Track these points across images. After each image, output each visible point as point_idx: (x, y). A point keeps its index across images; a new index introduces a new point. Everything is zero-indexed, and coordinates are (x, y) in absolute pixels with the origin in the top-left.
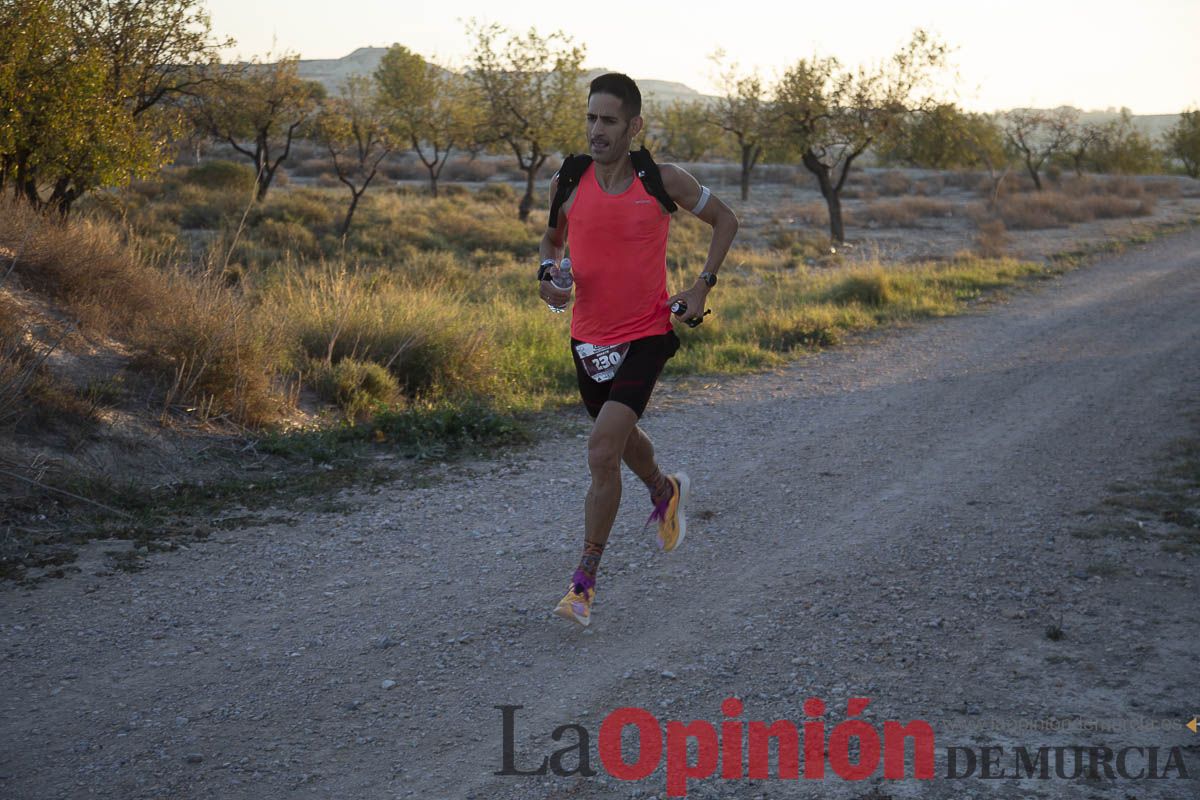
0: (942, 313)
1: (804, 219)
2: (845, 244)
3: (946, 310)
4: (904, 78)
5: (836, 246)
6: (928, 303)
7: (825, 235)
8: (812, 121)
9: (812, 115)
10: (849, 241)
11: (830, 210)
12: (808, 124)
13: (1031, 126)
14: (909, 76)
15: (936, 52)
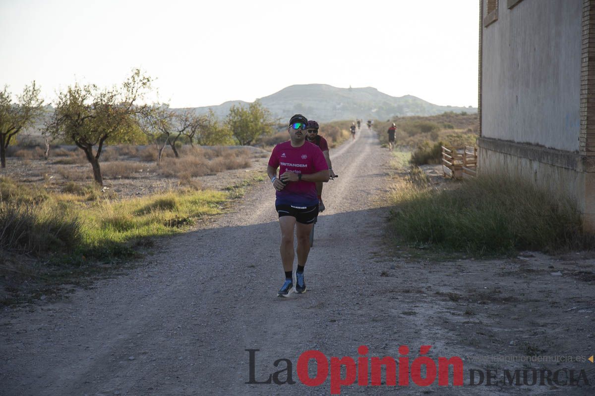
1: (64, 176)
2: (105, 188)
7: (91, 183)
8: (83, 120)
9: (83, 116)
10: (105, 186)
11: (94, 168)
13: (169, 119)
15: (145, 81)
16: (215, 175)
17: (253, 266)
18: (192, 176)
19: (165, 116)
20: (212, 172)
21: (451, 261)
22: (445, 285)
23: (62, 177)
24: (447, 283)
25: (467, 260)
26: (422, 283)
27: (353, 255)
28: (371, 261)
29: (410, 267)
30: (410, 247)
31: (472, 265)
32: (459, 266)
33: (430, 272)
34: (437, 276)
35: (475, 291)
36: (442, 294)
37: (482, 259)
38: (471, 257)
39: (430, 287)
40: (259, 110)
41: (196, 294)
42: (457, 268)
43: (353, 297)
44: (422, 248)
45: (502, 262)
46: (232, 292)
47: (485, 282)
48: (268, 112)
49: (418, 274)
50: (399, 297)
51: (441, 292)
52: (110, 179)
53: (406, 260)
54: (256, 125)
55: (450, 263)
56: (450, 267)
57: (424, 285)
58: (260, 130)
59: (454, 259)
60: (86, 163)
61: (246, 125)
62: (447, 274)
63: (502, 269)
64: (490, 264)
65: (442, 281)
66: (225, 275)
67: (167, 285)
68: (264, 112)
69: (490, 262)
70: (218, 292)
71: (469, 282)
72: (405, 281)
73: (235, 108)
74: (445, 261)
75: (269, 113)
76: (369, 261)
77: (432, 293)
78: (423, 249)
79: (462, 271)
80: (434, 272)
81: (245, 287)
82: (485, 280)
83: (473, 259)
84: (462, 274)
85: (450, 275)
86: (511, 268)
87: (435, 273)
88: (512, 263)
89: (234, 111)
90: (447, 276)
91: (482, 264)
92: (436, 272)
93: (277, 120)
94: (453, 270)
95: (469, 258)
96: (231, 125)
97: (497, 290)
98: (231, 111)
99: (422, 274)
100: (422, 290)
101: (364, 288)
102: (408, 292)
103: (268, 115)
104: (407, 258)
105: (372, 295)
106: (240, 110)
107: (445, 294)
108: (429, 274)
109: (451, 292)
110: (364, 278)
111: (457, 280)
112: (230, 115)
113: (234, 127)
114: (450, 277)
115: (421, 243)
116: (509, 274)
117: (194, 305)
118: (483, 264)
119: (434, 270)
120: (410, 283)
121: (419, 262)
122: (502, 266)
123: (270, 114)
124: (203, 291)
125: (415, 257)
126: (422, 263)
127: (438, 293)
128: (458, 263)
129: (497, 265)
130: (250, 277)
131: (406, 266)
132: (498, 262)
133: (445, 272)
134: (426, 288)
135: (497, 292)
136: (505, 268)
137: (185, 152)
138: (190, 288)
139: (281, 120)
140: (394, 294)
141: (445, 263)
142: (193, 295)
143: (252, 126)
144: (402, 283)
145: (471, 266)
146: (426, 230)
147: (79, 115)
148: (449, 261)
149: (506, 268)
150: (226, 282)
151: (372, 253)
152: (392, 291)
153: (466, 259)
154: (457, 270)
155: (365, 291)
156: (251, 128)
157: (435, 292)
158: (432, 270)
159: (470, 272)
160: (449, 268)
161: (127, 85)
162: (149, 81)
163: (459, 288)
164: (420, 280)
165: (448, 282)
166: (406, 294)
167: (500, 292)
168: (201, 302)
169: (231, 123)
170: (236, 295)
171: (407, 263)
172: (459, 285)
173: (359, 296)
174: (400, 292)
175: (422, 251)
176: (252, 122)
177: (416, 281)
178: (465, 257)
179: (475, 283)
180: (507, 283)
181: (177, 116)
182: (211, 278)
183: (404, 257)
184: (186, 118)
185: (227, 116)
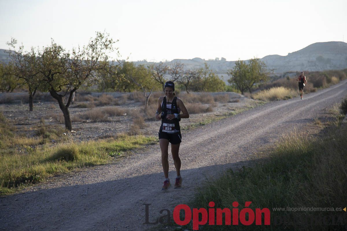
0: (99, 163)
1: (56, 119)
2: (72, 131)
3: (101, 162)
4: (94, 54)
5: (67, 132)
6: (93, 159)
7: (63, 127)
8: (52, 75)
9: (53, 72)
10: (74, 130)
11: (64, 116)
12: (50, 76)
14: (96, 54)
15: (108, 43)
19: (160, 70)
23: (55, 120)
40: (257, 63)
48: (264, 64)
52: (91, 122)
54: (252, 74)
58: (255, 78)
60: (93, 107)
61: (245, 75)
68: (261, 64)
73: (239, 62)
75: (265, 66)
89: (239, 64)
96: (233, 75)
98: (237, 64)
106: (243, 63)
112: (236, 67)
113: (234, 76)
139: (274, 70)
143: (249, 76)
147: (50, 72)
156: (248, 77)
161: (92, 46)
162: (110, 42)
169: (233, 74)
176: (249, 72)
184: (176, 72)
185: (233, 68)
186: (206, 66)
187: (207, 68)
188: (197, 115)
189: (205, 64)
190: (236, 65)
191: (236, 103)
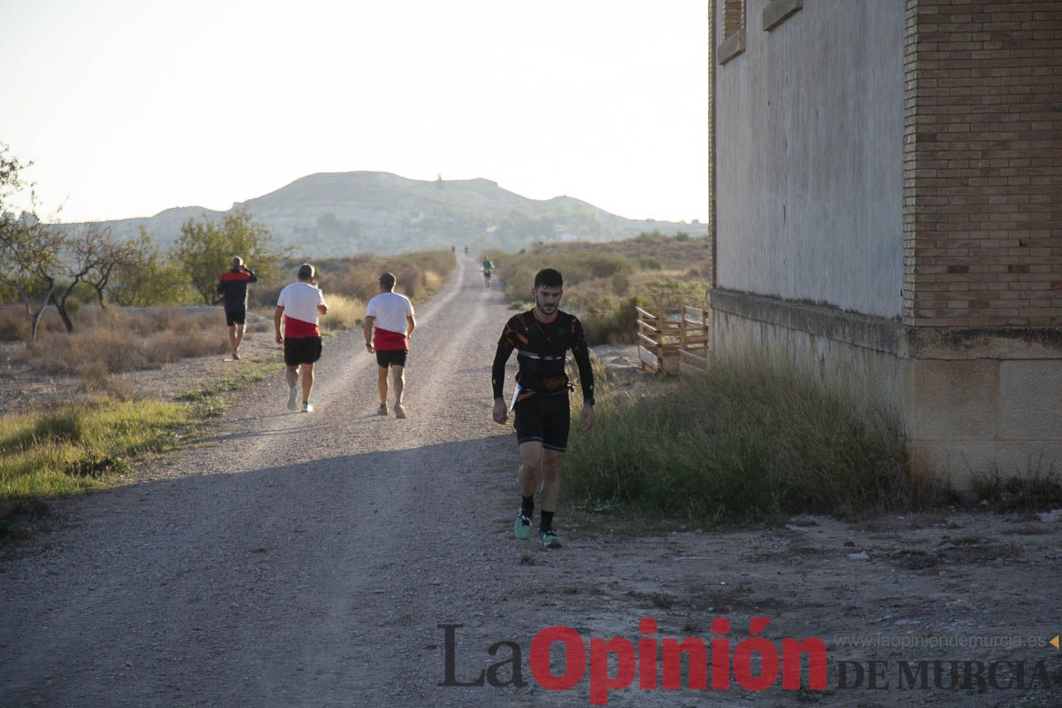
13: (51, 249)
16: (159, 368)
17: (262, 550)
18: (111, 371)
19: (43, 242)
20: (152, 361)
21: (656, 536)
22: (646, 579)
24: (649, 576)
25: (688, 533)
26: (601, 575)
27: (464, 526)
28: (500, 536)
29: (577, 548)
30: (577, 510)
31: (696, 542)
32: (673, 543)
33: (616, 556)
34: (630, 563)
35: (703, 589)
36: (640, 596)
37: (716, 530)
38: (696, 528)
39: (616, 583)
41: (152, 604)
42: (669, 548)
43: (468, 603)
44: (599, 511)
45: (756, 536)
46: (225, 599)
47: (719, 573)
48: (266, 233)
49: (594, 559)
50: (556, 602)
51: (637, 591)
53: (568, 535)
55: (655, 539)
56: (655, 546)
57: (603, 579)
59: (661, 532)
62: (647, 559)
63: (756, 548)
64: (731, 539)
65: (640, 572)
66: (207, 568)
67: (92, 590)
68: (256, 233)
69: (733, 536)
70: (198, 599)
71: (691, 573)
72: (568, 573)
73: (194, 226)
74: (645, 536)
75: (268, 236)
76: (494, 536)
77: (620, 593)
78: (602, 512)
79: (679, 553)
80: (624, 555)
81: (252, 589)
82: (721, 569)
83: (699, 530)
84: (678, 559)
85: (654, 562)
86: (774, 547)
87: (625, 557)
88: (774, 538)
89: (191, 231)
90: (650, 562)
91: (716, 540)
92: (628, 555)
93: (286, 250)
94: (661, 552)
95: (692, 529)
96: (187, 263)
97: (745, 587)
98: (186, 231)
99: (601, 559)
100: (603, 588)
101: (487, 587)
102: (575, 592)
103: (265, 240)
104: (570, 530)
105: (505, 600)
106: (205, 229)
107: (646, 596)
108: (614, 560)
109: (658, 591)
110: (488, 568)
111: (669, 569)
112: (183, 239)
113: (193, 265)
114: (655, 565)
115: (598, 500)
116: (769, 557)
117: (153, 624)
118: (720, 541)
119: (625, 552)
120: (577, 575)
121: (594, 538)
122: (755, 544)
123: (270, 238)
124: (168, 598)
125: (586, 528)
126: (601, 539)
127: (631, 594)
128: (671, 539)
129: (747, 540)
130: (257, 569)
131: (569, 545)
132: (746, 536)
133: (645, 556)
134: (610, 586)
135: (745, 591)
136: (761, 547)
137: (86, 321)
138: (138, 592)
139: (293, 250)
140: (546, 597)
141: (645, 539)
142: (147, 606)
144: (561, 577)
145: (696, 545)
146: (607, 475)
148: (652, 535)
149: (763, 545)
150: (212, 581)
151: (500, 522)
152: (544, 592)
153: (685, 531)
154: (669, 551)
155: (491, 592)
157: (626, 592)
158: (620, 552)
159: (693, 555)
160: (653, 549)
162: (13, 168)
163: (670, 584)
164: (596, 570)
165: (652, 574)
166: (570, 597)
167: (750, 590)
168: (165, 620)
169: (186, 257)
170: (235, 604)
171: (571, 539)
172: (672, 579)
173: (479, 601)
174: (558, 593)
175: (600, 516)
177: (589, 572)
178: (684, 527)
179: (702, 574)
180: (762, 574)
181: (69, 243)
182: (179, 575)
183: (564, 529)
184: (91, 248)
185: (176, 242)
186: (143, 234)
187: (147, 240)
188: (203, 358)
189: (141, 228)
190: (182, 234)
191: (261, 334)
